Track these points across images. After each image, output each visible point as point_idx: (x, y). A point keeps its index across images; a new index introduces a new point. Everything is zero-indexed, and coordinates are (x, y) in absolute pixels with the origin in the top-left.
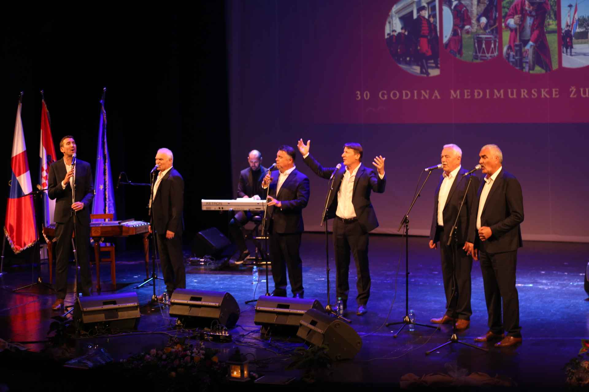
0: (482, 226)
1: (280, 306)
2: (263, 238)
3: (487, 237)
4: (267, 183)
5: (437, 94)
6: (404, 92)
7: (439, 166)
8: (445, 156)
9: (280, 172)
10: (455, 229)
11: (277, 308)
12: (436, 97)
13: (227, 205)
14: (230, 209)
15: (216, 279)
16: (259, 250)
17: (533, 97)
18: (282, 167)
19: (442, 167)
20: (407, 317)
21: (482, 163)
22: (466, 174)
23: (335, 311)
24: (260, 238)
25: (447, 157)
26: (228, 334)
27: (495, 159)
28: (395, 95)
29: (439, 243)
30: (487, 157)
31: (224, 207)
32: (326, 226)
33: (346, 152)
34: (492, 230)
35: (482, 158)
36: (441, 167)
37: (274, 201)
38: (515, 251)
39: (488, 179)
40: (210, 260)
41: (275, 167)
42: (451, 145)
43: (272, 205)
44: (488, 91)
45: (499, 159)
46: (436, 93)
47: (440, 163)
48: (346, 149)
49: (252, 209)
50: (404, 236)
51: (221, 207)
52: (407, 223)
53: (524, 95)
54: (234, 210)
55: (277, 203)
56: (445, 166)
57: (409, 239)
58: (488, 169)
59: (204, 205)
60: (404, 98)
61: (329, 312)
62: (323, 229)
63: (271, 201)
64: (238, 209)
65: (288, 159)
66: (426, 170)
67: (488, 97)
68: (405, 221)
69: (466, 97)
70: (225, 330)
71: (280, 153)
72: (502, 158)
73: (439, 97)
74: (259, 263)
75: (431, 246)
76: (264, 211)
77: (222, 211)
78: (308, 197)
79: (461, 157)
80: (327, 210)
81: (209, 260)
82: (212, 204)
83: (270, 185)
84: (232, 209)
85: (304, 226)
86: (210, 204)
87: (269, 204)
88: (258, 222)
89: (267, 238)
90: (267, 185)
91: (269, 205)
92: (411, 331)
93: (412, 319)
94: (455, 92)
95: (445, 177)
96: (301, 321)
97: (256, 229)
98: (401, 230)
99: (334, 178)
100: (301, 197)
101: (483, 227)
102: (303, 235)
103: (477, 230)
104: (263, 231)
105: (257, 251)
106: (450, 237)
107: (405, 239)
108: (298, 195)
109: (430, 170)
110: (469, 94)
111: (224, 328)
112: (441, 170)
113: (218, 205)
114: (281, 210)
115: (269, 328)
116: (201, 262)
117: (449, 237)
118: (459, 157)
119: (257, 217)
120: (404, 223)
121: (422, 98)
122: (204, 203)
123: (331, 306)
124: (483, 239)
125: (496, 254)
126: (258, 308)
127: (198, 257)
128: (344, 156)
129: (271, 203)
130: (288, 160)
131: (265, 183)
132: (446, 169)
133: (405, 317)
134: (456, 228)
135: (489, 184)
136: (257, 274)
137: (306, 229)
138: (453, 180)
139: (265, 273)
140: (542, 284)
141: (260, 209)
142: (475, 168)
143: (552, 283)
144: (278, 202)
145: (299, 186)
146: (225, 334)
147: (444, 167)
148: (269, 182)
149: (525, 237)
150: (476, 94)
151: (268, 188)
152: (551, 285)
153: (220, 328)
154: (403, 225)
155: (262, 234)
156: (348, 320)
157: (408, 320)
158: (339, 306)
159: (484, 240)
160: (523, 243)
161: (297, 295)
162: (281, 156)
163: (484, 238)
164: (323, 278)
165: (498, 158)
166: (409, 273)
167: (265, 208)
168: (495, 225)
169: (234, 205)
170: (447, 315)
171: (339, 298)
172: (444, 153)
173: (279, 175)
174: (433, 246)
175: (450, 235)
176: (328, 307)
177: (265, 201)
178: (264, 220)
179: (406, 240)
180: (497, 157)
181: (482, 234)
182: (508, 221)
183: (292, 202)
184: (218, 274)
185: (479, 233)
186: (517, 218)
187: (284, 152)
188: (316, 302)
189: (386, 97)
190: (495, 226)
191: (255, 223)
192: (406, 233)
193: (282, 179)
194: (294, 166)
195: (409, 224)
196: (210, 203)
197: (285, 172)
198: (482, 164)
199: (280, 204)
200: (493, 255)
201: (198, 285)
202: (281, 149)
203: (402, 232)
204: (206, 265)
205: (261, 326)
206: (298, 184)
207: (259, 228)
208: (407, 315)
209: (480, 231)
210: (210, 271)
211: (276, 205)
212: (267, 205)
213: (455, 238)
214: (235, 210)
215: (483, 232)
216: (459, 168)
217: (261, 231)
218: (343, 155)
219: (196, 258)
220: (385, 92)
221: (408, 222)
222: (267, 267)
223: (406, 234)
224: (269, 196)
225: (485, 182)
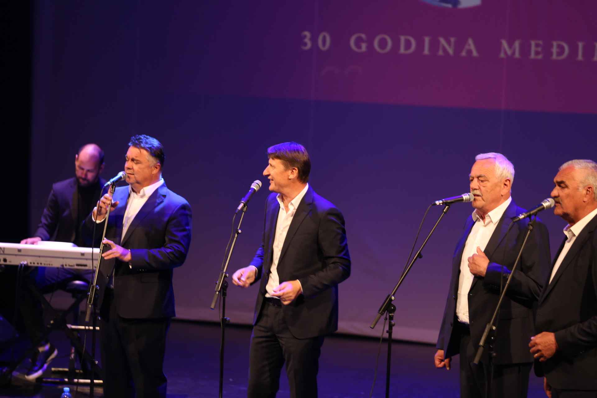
2: (87, 328)
3: (546, 353)
4: (103, 211)
5: (473, 47)
6: (403, 38)
7: (465, 197)
8: (478, 177)
9: (131, 191)
10: (491, 330)
12: (470, 52)
13: (16, 255)
14: (21, 263)
16: (78, 353)
19: (472, 200)
21: (555, 197)
22: (522, 217)
24: (82, 327)
25: (482, 181)
27: (585, 192)
28: (383, 44)
29: (456, 358)
30: (567, 186)
31: (8, 258)
32: (222, 310)
33: (271, 165)
36: (469, 199)
37: (117, 251)
41: (123, 180)
42: (491, 155)
43: (113, 259)
44: (581, 45)
46: (469, 45)
47: (468, 190)
48: (271, 161)
49: (69, 265)
50: (384, 340)
51: (2, 258)
52: (391, 313)
54: (29, 264)
55: (124, 255)
56: (477, 197)
57: (394, 347)
58: (568, 207)
60: (402, 50)
62: (216, 317)
63: (111, 249)
64: (38, 264)
65: (152, 165)
66: (437, 203)
67: (580, 57)
68: (388, 308)
69: (533, 56)
71: (134, 152)
73: (475, 53)
74: (76, 380)
75: (437, 362)
76: (94, 272)
77: (3, 266)
78: (188, 244)
79: (512, 180)
83: (110, 216)
84: (25, 263)
87: (105, 256)
88: (80, 293)
89: (98, 328)
90: (102, 216)
91: (106, 258)
94: (511, 45)
95: (477, 220)
97: (74, 308)
98: (377, 325)
99: (245, 209)
100: (173, 244)
104: (88, 312)
105: (73, 356)
106: (480, 346)
107: (385, 347)
108: (167, 239)
109: (445, 204)
110: (539, 49)
112: (469, 206)
114: (131, 267)
117: (477, 346)
118: (506, 181)
119: (77, 282)
120: (386, 312)
121: (441, 53)
129: (111, 254)
130: (151, 167)
131: (99, 212)
132: (479, 203)
135: (569, 242)
137: (181, 312)
138: (492, 228)
141: (86, 266)
142: (542, 205)
144: (125, 250)
147: (475, 200)
148: (108, 209)
150: (555, 50)
151: (105, 221)
154: (384, 317)
155: (87, 319)
159: (543, 359)
163: (543, 356)
167: (97, 264)
169: (31, 254)
172: (475, 171)
174: (443, 363)
175: (481, 343)
177: (97, 250)
178: (92, 290)
180: (589, 188)
183: (155, 251)
187: (143, 151)
189: (364, 46)
191: (73, 297)
192: (387, 332)
194: (161, 180)
195: (395, 315)
197: (142, 191)
198: (556, 199)
199: (128, 257)
202: (136, 145)
203: (380, 331)
207: (82, 307)
211: (121, 258)
212: (102, 258)
214: (32, 265)
216: (508, 202)
217: (84, 313)
218: (266, 171)
220: (363, 36)
221: (394, 311)
222: (92, 390)
223: (387, 335)
224: (105, 239)
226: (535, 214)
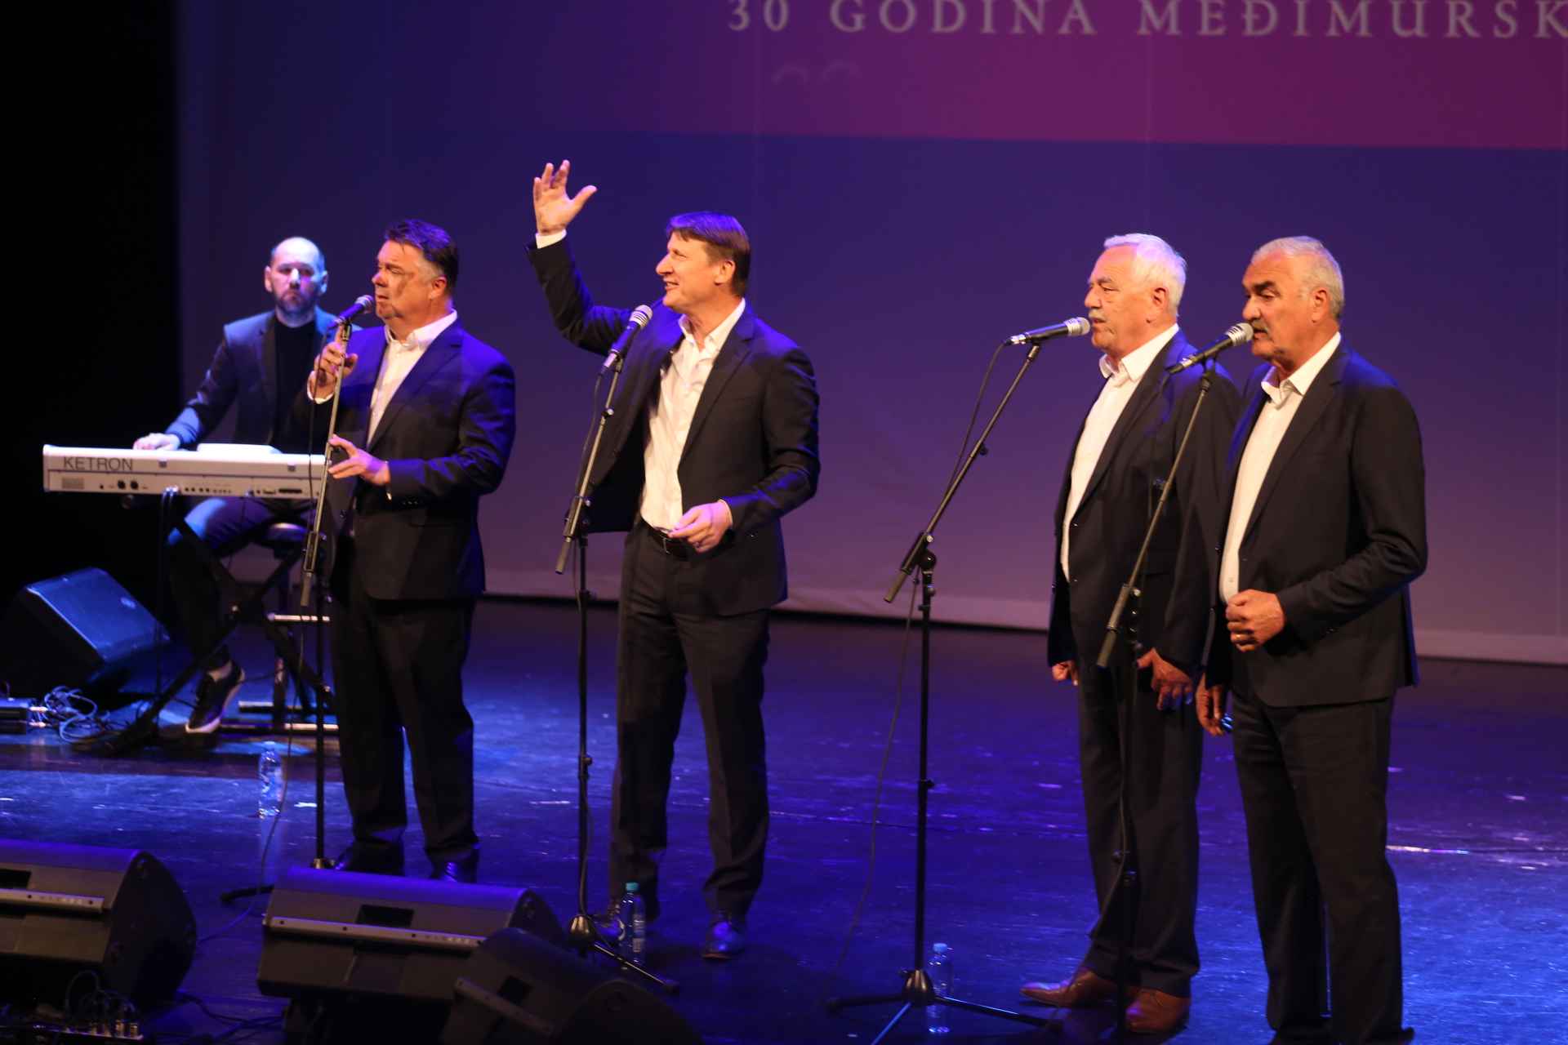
0: (1242, 588)
1: (370, 915)
2: (306, 618)
3: (1260, 637)
4: (330, 377)
5: (1082, 16)
6: (939, 2)
7: (1072, 325)
8: (1102, 283)
9: (388, 334)
10: (1131, 597)
11: (359, 922)
12: (1076, 25)
13: (156, 474)
14: (168, 490)
15: (98, 793)
16: (290, 669)
17: (1497, 33)
18: (399, 315)
19: (1087, 331)
20: (917, 972)
21: (1254, 319)
22: (1187, 363)
23: (613, 943)
24: (296, 618)
25: (1108, 289)
26: (139, 1034)
27: (1313, 301)
28: (898, 13)
30: (1278, 294)
31: (139, 479)
32: (579, 574)
33: (676, 252)
34: (1283, 607)
35: (1254, 298)
36: (1081, 329)
37: (359, 461)
38: (1388, 700)
39: (1277, 385)
40: (75, 711)
42: (1133, 239)
43: (351, 477)
44: (1301, 4)
45: (1330, 303)
46: (1076, 12)
48: (675, 242)
50: (915, 624)
51: (127, 480)
52: (927, 568)
53: (1460, 28)
54: (184, 493)
55: (372, 470)
56: (1098, 325)
57: (935, 637)
58: (1281, 338)
59: (49, 471)
60: (938, 26)
61: (582, 944)
62: (568, 587)
63: (347, 457)
64: (201, 490)
65: (427, 279)
66: (1016, 339)
67: (1301, 30)
68: (921, 559)
69: (1205, 30)
70: (129, 1018)
71: (390, 251)
72: (1342, 297)
73: (1088, 29)
74: (288, 726)
76: (315, 504)
77: (131, 497)
78: (509, 445)
80: (588, 503)
81: (68, 709)
82: (87, 467)
83: (342, 390)
84: (175, 490)
85: (486, 570)
86: (80, 466)
87: (336, 473)
88: (289, 549)
90: (328, 389)
91: (336, 476)
92: (937, 1034)
93: (939, 985)
94: (1160, 9)
96: (460, 980)
97: (280, 576)
98: (900, 594)
99: (619, 366)
100: (476, 447)
101: (1249, 594)
102: (481, 610)
103: (1222, 606)
104: (306, 589)
105: (280, 676)
106: (1109, 630)
107: (916, 637)
108: (462, 436)
109: (1032, 341)
110: (1219, 16)
111: (125, 1009)
113: (115, 472)
114: (390, 497)
115: (320, 1010)
116: (35, 716)
119: (283, 526)
120: (917, 567)
121: (1017, 29)
122: (55, 458)
123: (589, 919)
124: (1243, 643)
125: (1302, 709)
126: (275, 922)
127: (18, 696)
128: (664, 271)
129: (346, 469)
130: (427, 284)
131: (322, 380)
132: (1106, 337)
133: (911, 974)
134: (1137, 592)
135: (1279, 408)
136: (278, 773)
137: (497, 581)
138: (1130, 388)
139: (313, 772)
140: (1515, 849)
141: (298, 491)
142: (1227, 337)
143: (1555, 844)
144: (377, 461)
145: (467, 398)
146: (127, 1031)
147: (1095, 330)
148: (338, 375)
149: (1428, 640)
150: (1249, 16)
151: (332, 399)
152: (1549, 853)
153: (107, 1007)
154: (911, 578)
155: (304, 602)
156: (669, 983)
157: (924, 986)
158: (629, 921)
159: (1249, 647)
160: (1421, 670)
161: (450, 866)
162: (396, 263)
163: (1251, 641)
164: (565, 796)
165: (1322, 295)
166: (930, 785)
167: (320, 487)
168: (1299, 588)
169: (184, 470)
170: (1089, 969)
171: (630, 886)
173: (386, 345)
175: (1112, 624)
176: (579, 923)
177: (318, 460)
178: (313, 543)
179: (920, 644)
180: (1321, 293)
181: (1244, 619)
182: (1355, 570)
183: (438, 462)
184: (107, 770)
185: (1227, 616)
186: (1398, 559)
187: (409, 249)
188: (528, 900)
189: (859, 19)
190: (1297, 591)
191: (277, 556)
192: (920, 609)
193: (399, 363)
194: (451, 312)
195: (936, 572)
196: (78, 460)
197: (411, 337)
198: (1255, 323)
199: (383, 475)
200: (1287, 715)
201: (14, 819)
202: (395, 237)
203: (905, 605)
204: (57, 730)
205: (288, 1001)
206: (462, 389)
207: (294, 576)
208: (919, 965)
209: (1232, 610)
210: (75, 758)
211: (368, 476)
212: (330, 476)
213: (1132, 636)
214: (190, 493)
215: (1247, 612)
216: (1170, 333)
217: (298, 587)
218: (661, 268)
219: (11, 699)
221: (933, 564)
222: (321, 744)
223: (919, 615)
224: (335, 436)
225: (1266, 398)
226: (1215, 357)
